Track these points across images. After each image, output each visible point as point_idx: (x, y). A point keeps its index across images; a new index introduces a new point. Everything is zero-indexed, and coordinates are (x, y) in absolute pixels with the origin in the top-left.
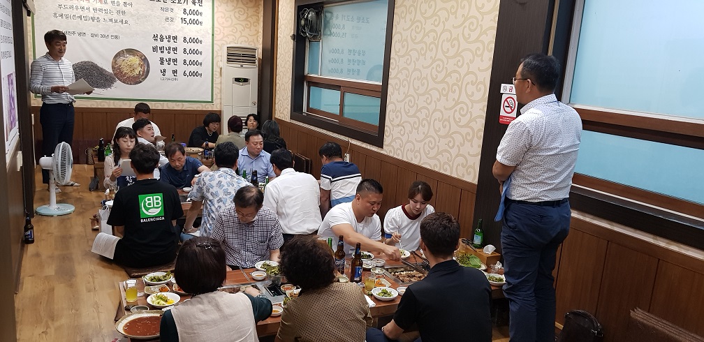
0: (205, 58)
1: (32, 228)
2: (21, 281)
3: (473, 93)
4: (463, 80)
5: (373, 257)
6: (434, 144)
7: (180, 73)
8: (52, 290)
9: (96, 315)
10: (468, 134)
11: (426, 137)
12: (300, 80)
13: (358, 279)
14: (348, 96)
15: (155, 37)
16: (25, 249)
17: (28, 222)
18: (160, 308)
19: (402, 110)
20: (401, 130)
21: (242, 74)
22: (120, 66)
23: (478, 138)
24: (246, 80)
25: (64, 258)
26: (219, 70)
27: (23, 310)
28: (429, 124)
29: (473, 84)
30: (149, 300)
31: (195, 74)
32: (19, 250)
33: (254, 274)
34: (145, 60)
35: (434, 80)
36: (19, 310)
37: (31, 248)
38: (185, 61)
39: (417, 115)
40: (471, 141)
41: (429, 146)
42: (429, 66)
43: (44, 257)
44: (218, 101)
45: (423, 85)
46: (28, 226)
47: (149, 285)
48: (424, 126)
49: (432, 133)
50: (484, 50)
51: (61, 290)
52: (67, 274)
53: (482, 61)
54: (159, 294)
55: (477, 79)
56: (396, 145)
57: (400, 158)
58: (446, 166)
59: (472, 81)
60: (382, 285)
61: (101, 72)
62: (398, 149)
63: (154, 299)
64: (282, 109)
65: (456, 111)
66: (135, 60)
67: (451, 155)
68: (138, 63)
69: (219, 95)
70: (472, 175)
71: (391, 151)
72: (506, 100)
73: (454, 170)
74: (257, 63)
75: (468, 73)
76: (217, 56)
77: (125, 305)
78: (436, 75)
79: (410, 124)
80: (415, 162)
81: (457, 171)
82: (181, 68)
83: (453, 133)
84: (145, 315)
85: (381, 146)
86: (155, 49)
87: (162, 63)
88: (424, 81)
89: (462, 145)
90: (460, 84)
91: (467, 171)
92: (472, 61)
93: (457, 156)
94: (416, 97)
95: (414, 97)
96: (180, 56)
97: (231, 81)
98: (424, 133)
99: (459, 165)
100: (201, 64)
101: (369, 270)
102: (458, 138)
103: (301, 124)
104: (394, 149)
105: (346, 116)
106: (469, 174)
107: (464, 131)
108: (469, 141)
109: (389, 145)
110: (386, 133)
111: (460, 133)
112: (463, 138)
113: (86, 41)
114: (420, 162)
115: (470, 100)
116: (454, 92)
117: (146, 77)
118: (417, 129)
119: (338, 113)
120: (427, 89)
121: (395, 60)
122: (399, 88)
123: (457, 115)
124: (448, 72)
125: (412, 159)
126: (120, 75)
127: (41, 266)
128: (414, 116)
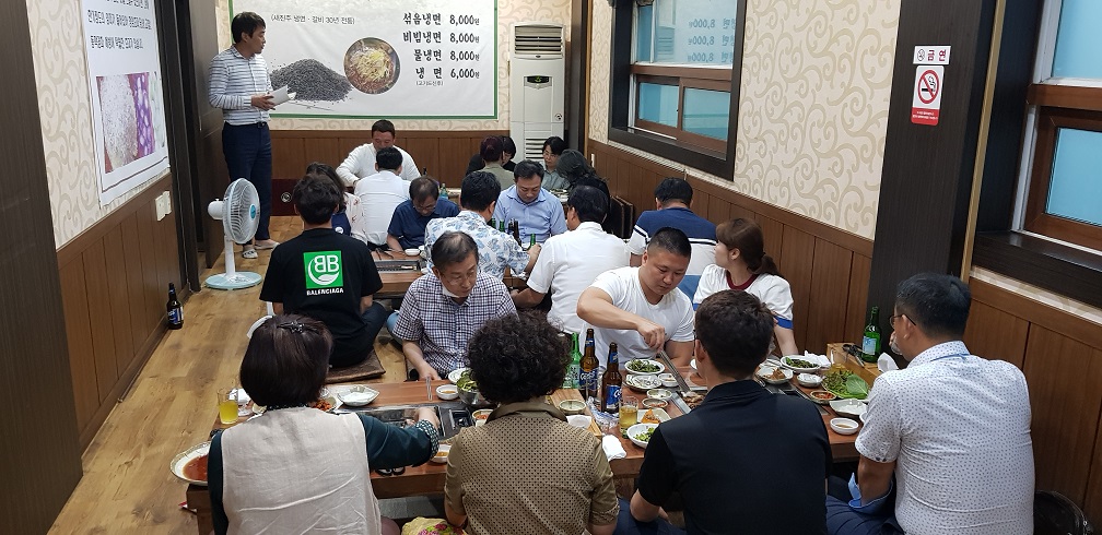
0: (484, 47)
2: (135, 385)
3: (873, 69)
4: (857, 49)
5: (662, 369)
6: (810, 168)
7: (446, 73)
8: (171, 399)
10: (865, 148)
11: (799, 157)
12: (623, 72)
14: (690, 92)
15: (407, 17)
16: (164, 337)
19: (763, 112)
20: (761, 147)
21: (538, 70)
22: (356, 65)
24: (545, 80)
25: (211, 352)
26: (506, 65)
27: (117, 427)
28: (804, 132)
29: (873, 53)
31: (468, 73)
32: (155, 336)
33: (441, 390)
34: (392, 54)
35: (811, 51)
36: (111, 426)
37: (174, 337)
38: (453, 54)
39: (785, 117)
40: (869, 161)
41: (803, 174)
42: (803, 28)
43: (184, 350)
44: (505, 115)
46: (173, 302)
48: (795, 138)
49: (808, 150)
51: (184, 399)
52: (203, 378)
53: (888, 7)
55: (879, 43)
56: (753, 176)
57: (758, 197)
58: (830, 210)
59: (874, 48)
60: (652, 419)
61: (328, 75)
62: (756, 181)
64: (598, 126)
65: (846, 105)
66: (378, 55)
67: (837, 189)
68: (382, 59)
69: (506, 106)
71: (745, 186)
72: (923, 77)
74: (563, 50)
75: (866, 32)
76: (503, 43)
78: (815, 43)
79: (774, 134)
80: (781, 204)
81: (846, 218)
82: (447, 64)
83: (841, 148)
85: (730, 177)
86: (407, 37)
87: (418, 58)
88: (797, 55)
89: (855, 168)
90: (852, 54)
91: (862, 216)
92: (872, 10)
93: (846, 191)
94: (784, 84)
95: (781, 87)
96: (446, 46)
97: (522, 80)
99: (849, 207)
100: (477, 57)
101: (643, 392)
102: (849, 156)
104: (750, 181)
105: (689, 125)
106: (865, 222)
107: (858, 142)
108: (865, 161)
109: (743, 175)
110: (738, 154)
111: (851, 147)
112: (857, 156)
113: (305, 28)
114: (788, 204)
115: (868, 82)
116: (842, 71)
117: (395, 81)
118: (785, 143)
119: (675, 125)
120: (800, 69)
121: (753, 21)
122: (758, 72)
123: (848, 114)
124: (834, 34)
125: (776, 197)
126: (356, 79)
127: (174, 362)
128: (781, 120)
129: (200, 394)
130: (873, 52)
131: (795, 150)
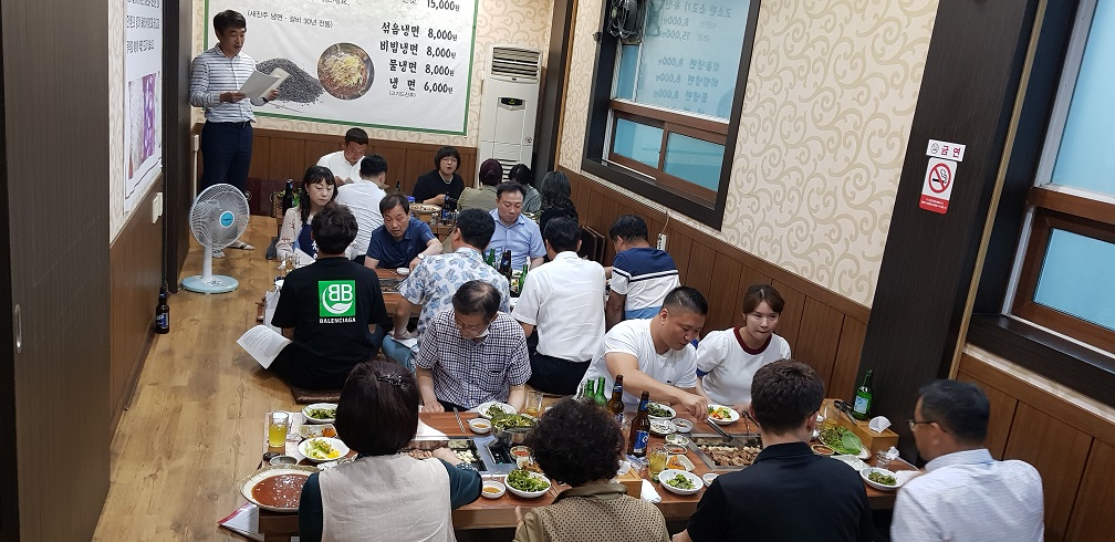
0: (459, 64)
1: (167, 311)
2: (137, 391)
3: (880, 150)
4: (865, 129)
6: (805, 231)
7: (419, 85)
8: (178, 410)
9: (233, 456)
10: (865, 220)
11: (794, 218)
12: (603, 107)
14: (675, 139)
15: (386, 27)
16: (153, 343)
17: (163, 301)
18: (315, 463)
19: (759, 171)
20: (754, 203)
21: (513, 92)
22: (330, 69)
23: (882, 229)
24: (518, 102)
25: (206, 360)
26: (479, 84)
27: (130, 437)
28: (801, 198)
30: (302, 448)
31: (442, 88)
32: (143, 343)
34: (368, 62)
35: (815, 122)
36: (124, 436)
37: (162, 341)
38: (428, 67)
39: (782, 180)
40: (869, 233)
41: (797, 235)
42: (809, 100)
43: (178, 356)
44: (474, 133)
45: (797, 130)
46: (162, 307)
48: (791, 200)
49: (804, 212)
50: (905, 79)
51: (191, 410)
52: (204, 388)
53: (901, 96)
54: (319, 439)
55: (889, 128)
56: (743, 229)
57: (747, 249)
58: (822, 272)
59: (880, 131)
60: (678, 466)
61: (301, 76)
62: (745, 234)
63: (310, 446)
64: (571, 154)
65: (848, 179)
66: (353, 61)
67: (833, 254)
68: (357, 65)
69: (476, 123)
70: (865, 293)
71: (733, 237)
72: (935, 168)
73: (836, 279)
74: (538, 76)
75: (876, 115)
76: (479, 61)
77: (265, 451)
78: (821, 115)
79: (769, 193)
80: (771, 259)
81: (840, 282)
82: (421, 77)
83: (840, 217)
84: (291, 471)
85: (718, 227)
86: (384, 46)
87: (393, 68)
88: (800, 123)
89: (854, 238)
90: (859, 133)
91: (857, 283)
92: (883, 96)
93: (842, 257)
94: (784, 150)
95: (780, 151)
96: (422, 59)
97: (496, 101)
98: (790, 212)
99: (844, 272)
100: (452, 73)
101: (663, 436)
102: (848, 227)
103: (596, 179)
104: (739, 235)
105: (668, 171)
106: (860, 289)
107: (859, 215)
108: (865, 233)
109: (731, 226)
110: (727, 205)
111: (851, 218)
112: (856, 227)
113: (282, 27)
114: (778, 261)
115: (874, 162)
116: (848, 146)
117: (367, 89)
118: (780, 204)
119: (656, 166)
120: (803, 137)
121: (755, 84)
122: (757, 132)
123: (850, 187)
124: (842, 111)
125: (766, 253)
126: (329, 83)
127: (171, 370)
128: (777, 181)
130: (882, 135)
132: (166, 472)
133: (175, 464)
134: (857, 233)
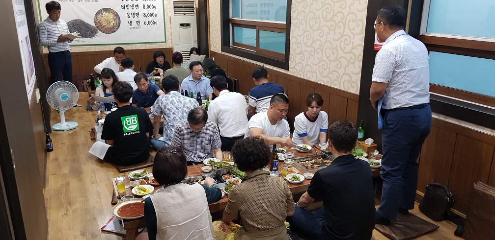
0: (158, 11)
1: (51, 141)
2: (47, 179)
3: (354, 28)
4: (346, 19)
5: (285, 151)
6: (326, 66)
7: (142, 23)
8: (68, 184)
9: (98, 200)
10: (351, 58)
11: (320, 61)
12: (226, 22)
13: (276, 169)
14: (262, 33)
16: (48, 156)
17: (48, 137)
18: (141, 197)
19: (302, 42)
20: (302, 57)
21: (185, 20)
22: (100, 21)
23: (359, 61)
24: (188, 25)
25: (74, 160)
26: (169, 19)
27: (50, 199)
28: (322, 52)
29: (354, 21)
30: (133, 191)
31: (152, 23)
32: (44, 156)
33: (203, 168)
34: (117, 15)
35: (324, 19)
36: (47, 199)
37: (51, 155)
38: (144, 14)
39: (313, 45)
41: (322, 68)
42: (320, 9)
43: (61, 160)
44: (170, 41)
45: (316, 23)
46: (48, 140)
47: (133, 180)
48: (318, 53)
49: (324, 58)
51: (74, 183)
52: (77, 172)
53: (360, 3)
54: (140, 186)
55: (356, 17)
56: (299, 68)
57: (302, 77)
58: (336, 82)
59: (353, 19)
60: (292, 172)
61: (87, 26)
62: (300, 71)
63: (137, 190)
64: (215, 44)
65: (342, 41)
66: (110, 16)
67: (339, 74)
68: (112, 17)
69: (170, 37)
70: (355, 88)
71: (295, 72)
73: (342, 85)
74: (195, 12)
75: (350, 13)
76: (167, 9)
77: (117, 195)
78: (326, 16)
79: (308, 52)
80: (313, 80)
81: (344, 86)
82: (142, 19)
83: (340, 58)
84: (131, 201)
85: (287, 69)
87: (129, 17)
88: (318, 20)
89: (347, 66)
90: (344, 21)
91: (351, 84)
92: (352, 4)
93: (343, 75)
94: (312, 32)
95: (310, 33)
96: (141, 11)
97: (178, 25)
99: (345, 81)
100: (156, 15)
101: (283, 161)
102: (344, 62)
103: (229, 55)
104: (297, 71)
105: (261, 47)
106: (353, 87)
107: (348, 56)
108: (352, 63)
109: (293, 68)
110: (290, 59)
111: (345, 58)
112: (348, 61)
113: (75, 5)
114: (316, 80)
115: (352, 33)
116: (340, 27)
117: (118, 28)
118: (313, 56)
119: (255, 46)
120: (319, 26)
121: (295, 5)
122: (299, 26)
123: (343, 45)
124: (335, 13)
125: (310, 77)
126: (100, 27)
127: (59, 167)
128: (311, 46)
129: (80, 180)
131: (318, 58)
132: (71, 211)
133: (74, 207)
134: (348, 64)
